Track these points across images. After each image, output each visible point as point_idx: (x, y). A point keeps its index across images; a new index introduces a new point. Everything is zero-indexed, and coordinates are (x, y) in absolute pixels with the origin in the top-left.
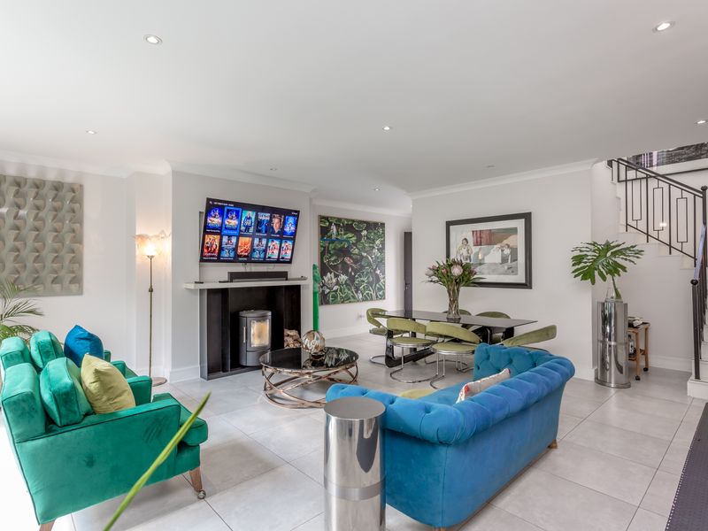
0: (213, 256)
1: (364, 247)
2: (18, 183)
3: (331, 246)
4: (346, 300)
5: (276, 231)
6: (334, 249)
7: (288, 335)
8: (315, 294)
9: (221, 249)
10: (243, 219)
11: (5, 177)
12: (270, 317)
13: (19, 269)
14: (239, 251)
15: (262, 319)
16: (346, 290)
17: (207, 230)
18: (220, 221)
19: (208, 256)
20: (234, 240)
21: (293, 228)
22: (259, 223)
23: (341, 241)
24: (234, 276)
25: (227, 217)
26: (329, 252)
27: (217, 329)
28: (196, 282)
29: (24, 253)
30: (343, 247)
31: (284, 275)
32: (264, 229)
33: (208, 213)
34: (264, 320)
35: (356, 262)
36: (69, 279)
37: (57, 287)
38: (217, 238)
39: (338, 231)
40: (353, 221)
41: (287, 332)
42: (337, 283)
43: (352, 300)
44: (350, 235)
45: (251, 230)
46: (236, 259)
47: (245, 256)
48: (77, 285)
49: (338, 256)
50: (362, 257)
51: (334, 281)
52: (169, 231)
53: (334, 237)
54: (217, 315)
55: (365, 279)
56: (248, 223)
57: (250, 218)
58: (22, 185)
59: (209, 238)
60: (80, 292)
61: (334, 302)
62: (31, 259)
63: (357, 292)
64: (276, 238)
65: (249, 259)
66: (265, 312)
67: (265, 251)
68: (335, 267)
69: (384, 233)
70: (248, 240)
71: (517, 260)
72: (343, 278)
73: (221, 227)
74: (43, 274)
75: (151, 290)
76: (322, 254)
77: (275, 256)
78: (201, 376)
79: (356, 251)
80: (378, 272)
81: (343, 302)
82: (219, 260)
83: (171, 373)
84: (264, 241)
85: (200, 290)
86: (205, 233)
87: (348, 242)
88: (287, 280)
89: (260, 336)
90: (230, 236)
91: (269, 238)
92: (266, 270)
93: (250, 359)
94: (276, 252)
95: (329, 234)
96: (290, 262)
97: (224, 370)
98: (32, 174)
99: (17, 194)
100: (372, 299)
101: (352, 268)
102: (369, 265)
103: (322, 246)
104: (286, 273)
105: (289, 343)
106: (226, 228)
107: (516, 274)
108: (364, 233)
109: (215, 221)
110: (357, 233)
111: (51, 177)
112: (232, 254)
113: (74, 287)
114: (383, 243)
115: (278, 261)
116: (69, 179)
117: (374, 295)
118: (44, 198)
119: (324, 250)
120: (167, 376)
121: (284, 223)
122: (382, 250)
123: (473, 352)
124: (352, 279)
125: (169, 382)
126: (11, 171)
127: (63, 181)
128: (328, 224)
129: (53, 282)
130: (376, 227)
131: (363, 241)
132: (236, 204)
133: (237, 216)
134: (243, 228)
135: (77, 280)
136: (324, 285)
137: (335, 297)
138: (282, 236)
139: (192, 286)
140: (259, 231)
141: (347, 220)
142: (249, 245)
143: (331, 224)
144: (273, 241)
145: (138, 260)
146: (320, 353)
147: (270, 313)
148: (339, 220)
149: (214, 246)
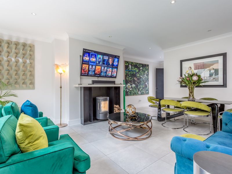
0: (86, 74)
1: (141, 73)
2: (9, 43)
3: (129, 73)
4: (135, 94)
5: (111, 64)
6: (130, 74)
7: (115, 107)
8: (124, 91)
9: (89, 71)
10: (98, 58)
11: (3, 40)
12: (108, 99)
13: (9, 78)
14: (96, 72)
15: (105, 100)
16: (135, 90)
17: (83, 62)
18: (89, 59)
19: (84, 74)
20: (94, 67)
21: (117, 63)
22: (104, 60)
23: (133, 71)
24: (94, 82)
25: (91, 57)
26: (128, 75)
27: (87, 104)
28: (79, 84)
29: (11, 72)
30: (134, 73)
31: (114, 82)
32: (105, 63)
33: (84, 55)
34: (106, 101)
35: (138, 79)
36: (29, 83)
37: (24, 86)
38: (87, 66)
39: (131, 67)
40: (137, 63)
41: (115, 106)
42: (132, 88)
43: (137, 94)
44: (136, 69)
45: (101, 63)
46: (95, 75)
47: (98, 74)
48: (32, 85)
49: (132, 77)
50: (141, 78)
51: (130, 86)
52: (68, 63)
53: (130, 69)
54: (87, 98)
55: (141, 86)
56: (100, 60)
57: (100, 58)
58: (10, 44)
59: (84, 66)
60: (34, 88)
61: (130, 95)
62: (14, 74)
63: (138, 91)
64: (111, 67)
65: (99, 75)
66: (107, 97)
67: (106, 72)
68: (131, 81)
69: (148, 69)
70: (99, 67)
71: (218, 75)
72: (134, 85)
73: (89, 61)
74: (19, 81)
75: (61, 87)
76: (126, 76)
77: (110, 75)
78: (81, 124)
79: (138, 75)
80: (146, 84)
81: (133, 95)
82: (88, 75)
83: (69, 122)
84: (106, 68)
85: (80, 87)
86: (83, 64)
87: (135, 72)
88: (115, 84)
89: (104, 107)
90: (92, 65)
91: (108, 67)
92: (106, 80)
93: (101, 117)
94: (110, 73)
95: (128, 68)
96: (115, 77)
97: (90, 121)
98: (14, 40)
99: (8, 47)
100: (144, 94)
101: (137, 82)
102: (143, 81)
103: (126, 73)
104: (115, 81)
105: (116, 110)
106: (91, 62)
107: (218, 81)
108: (141, 68)
109: (87, 58)
110: (139, 68)
111: (22, 41)
112: (93, 73)
113: (31, 86)
114: (148, 72)
115: (111, 77)
116: (29, 42)
117: (145, 92)
118: (19, 49)
119: (127, 74)
120: (68, 123)
121: (114, 61)
122: (148, 75)
123: (208, 116)
124: (137, 86)
125: (68, 125)
126: (6, 38)
127: (26, 43)
128: (128, 64)
129: (23, 84)
130: (145, 66)
131: (141, 71)
132: (95, 52)
133: (95, 57)
134: (97, 62)
135: (32, 83)
136: (126, 88)
137: (130, 93)
138: (113, 66)
139: (77, 86)
140: (104, 64)
141: (135, 63)
142: (100, 70)
143: (129, 64)
144: (109, 68)
145: (56, 75)
146: (134, 115)
147: (108, 98)
148: (132, 63)
149: (86, 69)
